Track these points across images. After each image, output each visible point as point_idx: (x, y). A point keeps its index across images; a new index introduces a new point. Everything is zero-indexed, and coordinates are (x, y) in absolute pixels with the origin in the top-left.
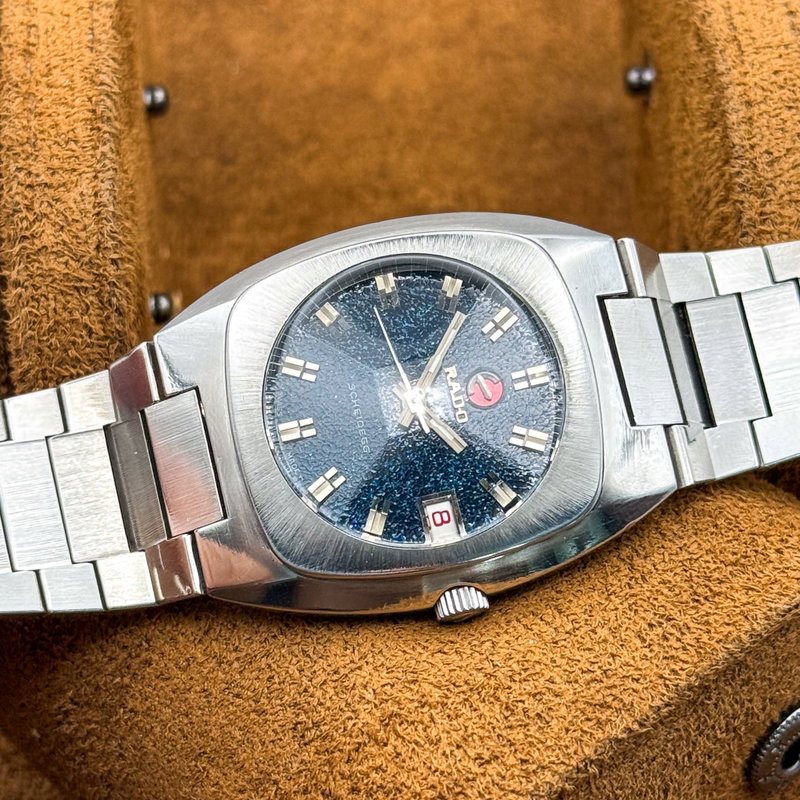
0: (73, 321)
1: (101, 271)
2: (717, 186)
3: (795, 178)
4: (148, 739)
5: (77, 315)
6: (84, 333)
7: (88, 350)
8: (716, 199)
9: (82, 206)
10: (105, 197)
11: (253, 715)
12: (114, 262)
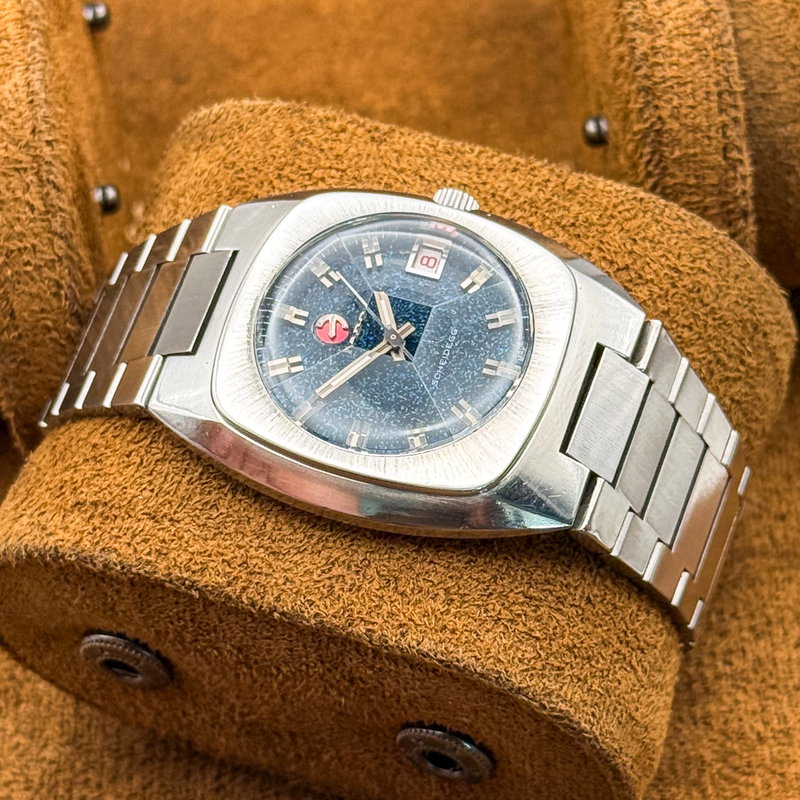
0: (16, 200)
1: (38, 152)
3: (681, 15)
5: (19, 194)
6: (27, 209)
7: (31, 225)
9: (17, 96)
10: (37, 86)
12: (49, 143)
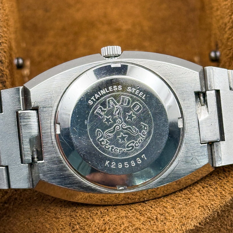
2: (229, 22)
4: (15, 227)
8: (228, 27)
11: (54, 219)
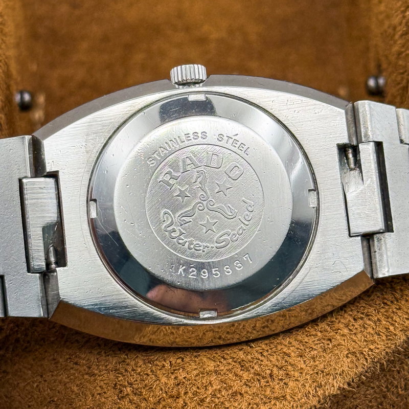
2: (400, 24)
4: (15, 391)
